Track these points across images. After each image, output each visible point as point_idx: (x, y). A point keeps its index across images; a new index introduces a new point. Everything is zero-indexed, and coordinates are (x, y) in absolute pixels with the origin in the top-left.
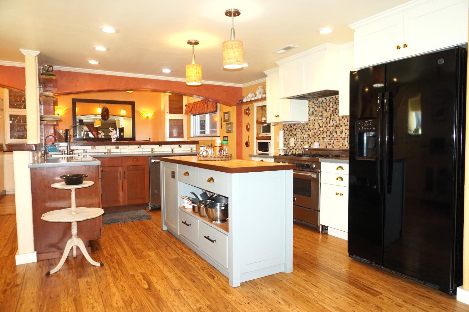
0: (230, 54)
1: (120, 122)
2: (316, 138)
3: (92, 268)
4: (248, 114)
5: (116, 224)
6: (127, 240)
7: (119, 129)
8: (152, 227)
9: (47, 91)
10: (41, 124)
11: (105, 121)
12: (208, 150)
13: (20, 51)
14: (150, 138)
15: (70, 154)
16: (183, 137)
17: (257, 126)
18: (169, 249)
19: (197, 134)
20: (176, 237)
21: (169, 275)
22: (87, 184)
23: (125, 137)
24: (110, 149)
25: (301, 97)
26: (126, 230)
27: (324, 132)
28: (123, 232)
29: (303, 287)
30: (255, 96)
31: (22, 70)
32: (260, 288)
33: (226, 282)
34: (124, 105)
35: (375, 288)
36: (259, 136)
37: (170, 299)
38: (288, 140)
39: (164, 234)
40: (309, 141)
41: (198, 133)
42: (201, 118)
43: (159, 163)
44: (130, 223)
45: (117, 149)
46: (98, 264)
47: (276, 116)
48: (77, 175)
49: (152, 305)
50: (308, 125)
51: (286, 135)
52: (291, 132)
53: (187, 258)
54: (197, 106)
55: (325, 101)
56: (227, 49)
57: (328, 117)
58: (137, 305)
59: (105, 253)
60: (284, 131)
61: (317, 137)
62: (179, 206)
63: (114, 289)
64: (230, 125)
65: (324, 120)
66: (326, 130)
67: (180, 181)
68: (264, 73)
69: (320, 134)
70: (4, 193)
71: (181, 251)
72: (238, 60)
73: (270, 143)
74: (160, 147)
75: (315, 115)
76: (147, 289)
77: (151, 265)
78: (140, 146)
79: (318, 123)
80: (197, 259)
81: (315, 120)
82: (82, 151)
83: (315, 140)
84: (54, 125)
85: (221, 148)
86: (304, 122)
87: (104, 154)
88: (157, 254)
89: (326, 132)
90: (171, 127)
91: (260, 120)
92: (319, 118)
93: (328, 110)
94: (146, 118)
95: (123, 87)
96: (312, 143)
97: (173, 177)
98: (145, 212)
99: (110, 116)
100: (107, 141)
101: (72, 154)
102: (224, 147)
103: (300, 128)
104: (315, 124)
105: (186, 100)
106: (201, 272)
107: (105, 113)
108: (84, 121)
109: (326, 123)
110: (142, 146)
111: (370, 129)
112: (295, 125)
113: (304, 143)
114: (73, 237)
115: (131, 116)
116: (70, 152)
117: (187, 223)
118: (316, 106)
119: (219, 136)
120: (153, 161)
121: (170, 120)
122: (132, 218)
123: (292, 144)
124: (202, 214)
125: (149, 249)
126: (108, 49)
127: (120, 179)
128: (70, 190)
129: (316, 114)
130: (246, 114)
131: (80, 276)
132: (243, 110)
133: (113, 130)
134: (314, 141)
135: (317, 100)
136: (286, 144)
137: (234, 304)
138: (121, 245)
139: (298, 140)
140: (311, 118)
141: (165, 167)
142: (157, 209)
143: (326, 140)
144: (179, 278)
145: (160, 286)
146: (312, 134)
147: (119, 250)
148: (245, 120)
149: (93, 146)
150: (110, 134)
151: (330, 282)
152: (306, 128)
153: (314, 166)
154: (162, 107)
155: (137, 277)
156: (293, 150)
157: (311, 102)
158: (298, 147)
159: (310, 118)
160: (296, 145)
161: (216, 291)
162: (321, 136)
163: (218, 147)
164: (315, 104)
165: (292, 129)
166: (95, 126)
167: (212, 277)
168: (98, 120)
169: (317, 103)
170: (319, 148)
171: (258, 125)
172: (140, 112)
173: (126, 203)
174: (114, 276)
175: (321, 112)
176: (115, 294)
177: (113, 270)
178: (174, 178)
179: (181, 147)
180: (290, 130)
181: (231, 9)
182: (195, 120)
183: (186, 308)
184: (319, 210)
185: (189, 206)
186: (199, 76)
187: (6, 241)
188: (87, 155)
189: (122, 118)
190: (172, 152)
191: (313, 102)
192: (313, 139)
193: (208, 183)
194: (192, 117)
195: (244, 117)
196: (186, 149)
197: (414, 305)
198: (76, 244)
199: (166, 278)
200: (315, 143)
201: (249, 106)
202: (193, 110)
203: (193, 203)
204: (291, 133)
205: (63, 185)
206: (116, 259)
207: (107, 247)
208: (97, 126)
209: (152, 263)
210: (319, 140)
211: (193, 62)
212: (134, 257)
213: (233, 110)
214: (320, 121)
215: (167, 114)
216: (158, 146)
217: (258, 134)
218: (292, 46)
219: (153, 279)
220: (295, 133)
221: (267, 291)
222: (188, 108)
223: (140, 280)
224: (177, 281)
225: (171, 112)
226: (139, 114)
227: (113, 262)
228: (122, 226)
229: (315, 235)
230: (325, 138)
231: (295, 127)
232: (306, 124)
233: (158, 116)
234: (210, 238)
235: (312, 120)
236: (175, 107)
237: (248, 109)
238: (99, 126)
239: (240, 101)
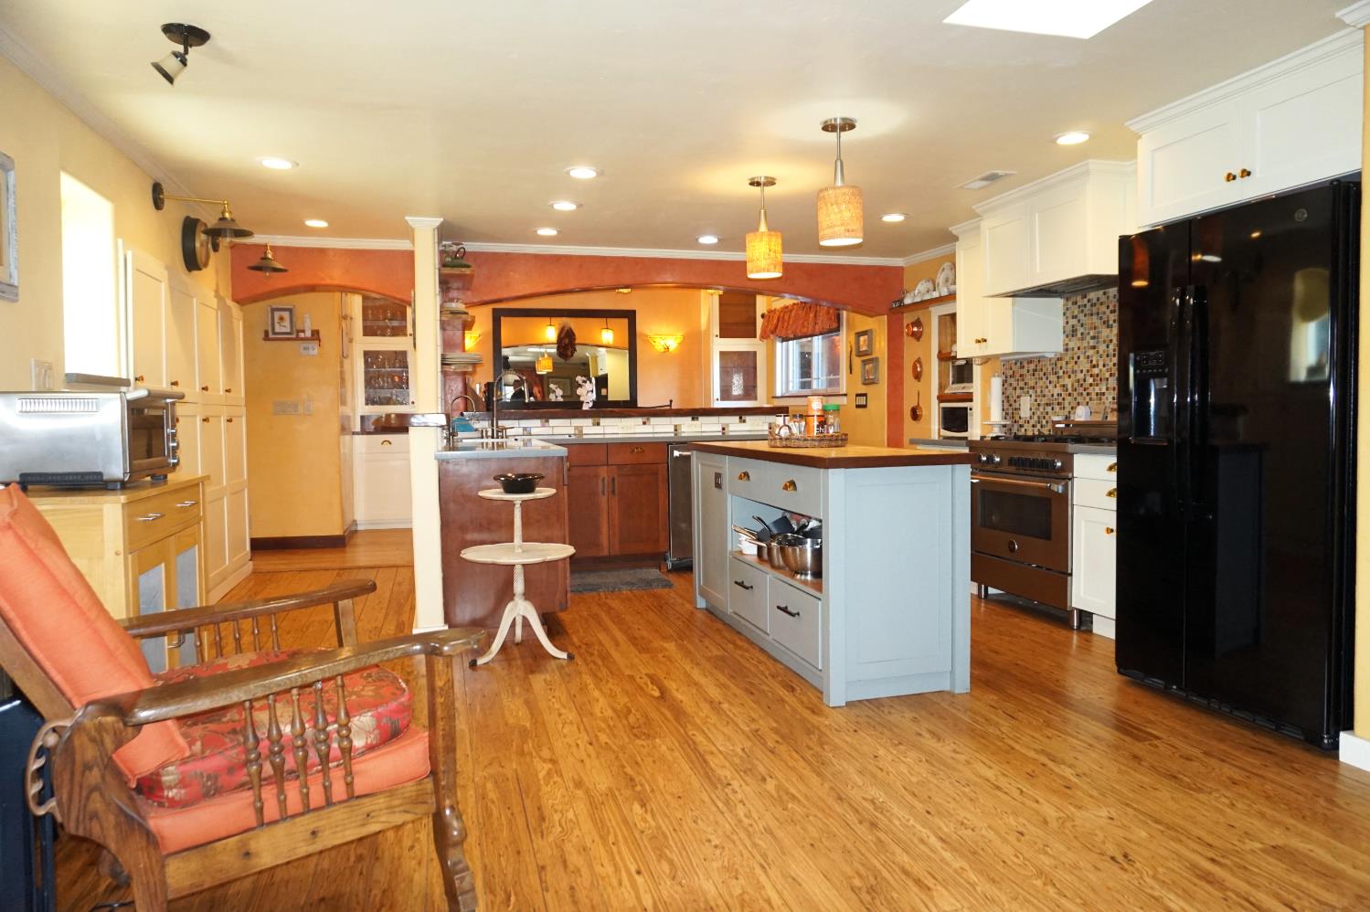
0: (832, 216)
1: (599, 359)
2: (1082, 394)
3: (553, 662)
4: (917, 336)
5: (594, 594)
6: (619, 621)
7: (597, 379)
8: (672, 601)
9: (452, 300)
10: (444, 373)
11: (566, 360)
12: (791, 424)
13: (407, 222)
14: (671, 401)
15: (498, 438)
16: (755, 399)
17: (940, 366)
18: (707, 642)
19: (791, 389)
20: (723, 621)
21: (702, 681)
22: (543, 492)
23: (610, 399)
24: (582, 427)
25: (1041, 290)
26: (615, 604)
27: (1101, 380)
28: (610, 608)
29: (982, 716)
30: (934, 290)
31: (409, 257)
32: (886, 711)
33: (819, 698)
34: (609, 320)
35: (1149, 730)
36: (946, 392)
37: (701, 714)
38: (1015, 401)
39: (699, 615)
40: (1066, 402)
41: (794, 387)
42: (802, 346)
43: (688, 458)
44: (625, 592)
45: (596, 427)
46: (564, 655)
47: (979, 342)
48: (524, 475)
49: (666, 719)
50: (1064, 363)
51: (1010, 390)
52: (1023, 380)
53: (742, 656)
54: (789, 318)
55: (1103, 299)
56: (826, 205)
57: (1111, 341)
58: (638, 716)
59: (575, 640)
60: (1006, 377)
61: (1085, 393)
62: (729, 548)
63: (596, 694)
64: (871, 365)
65: (1102, 347)
66: (1107, 375)
67: (733, 494)
68: (950, 232)
69: (1091, 385)
70: (353, 529)
71: (731, 646)
72: (850, 227)
73: (971, 409)
74: (695, 422)
75: (1079, 335)
76: (658, 698)
77: (668, 663)
78: (648, 419)
79: (1088, 357)
80: (763, 658)
81: (1079, 348)
82: (520, 431)
83: (1079, 399)
84: (464, 374)
85: (822, 419)
86: (1052, 356)
87: (567, 437)
88: (681, 647)
89: (1107, 379)
90: (726, 373)
91: (949, 351)
92: (1088, 343)
93: (1111, 322)
94: (662, 350)
95: (609, 281)
96: (1072, 408)
97: (718, 486)
98: (659, 572)
99: (578, 347)
100: (571, 408)
101: (502, 438)
102: (831, 419)
103: (1044, 370)
104: (1079, 358)
105: (762, 304)
106: (770, 681)
107: (567, 341)
108: (512, 359)
109: (1108, 356)
110: (653, 420)
111: (1160, 370)
112: (1030, 362)
113: (1053, 409)
114: (516, 598)
115: (627, 346)
116: (498, 432)
117: (746, 584)
118: (1082, 311)
119: (844, 392)
120: (676, 453)
121: (722, 353)
122: (627, 583)
123: (1025, 413)
124: (776, 563)
125: (664, 638)
126: (579, 206)
127: (604, 494)
128: (511, 504)
129: (1082, 334)
130: (914, 334)
131: (532, 672)
132: (905, 325)
133: (585, 382)
134: (1078, 404)
135: (1085, 297)
136: (1010, 411)
137: (823, 729)
138: (606, 629)
139: (1038, 402)
140: (1070, 346)
141: (702, 465)
142: (685, 568)
143: (1107, 399)
144: (722, 686)
145: (681, 694)
146: (1073, 385)
147: (602, 637)
148: (911, 350)
149: (544, 420)
150: (579, 391)
151: (1049, 713)
152: (1058, 369)
153: (1059, 464)
154: (704, 320)
155: (638, 680)
156: (1026, 426)
157: (1070, 303)
158: (1039, 417)
159: (1067, 344)
160: (1034, 413)
161: (794, 710)
162: (1094, 389)
163: (815, 417)
164: (1079, 307)
165: (1024, 371)
166: (538, 373)
167: (791, 690)
168: (546, 356)
169: (1085, 306)
170: (1089, 419)
171: (943, 363)
172: (647, 336)
173: (616, 550)
174: (595, 676)
175: (1095, 328)
176: (597, 701)
177: (592, 666)
178: (721, 488)
179: (744, 421)
180: (1021, 376)
181: (835, 120)
182: (787, 354)
183: (730, 727)
184: (1069, 571)
185: (750, 549)
186: (777, 257)
187: (384, 611)
188: (530, 440)
189: (603, 350)
190: (724, 433)
191: (1076, 303)
192: (1076, 399)
193: (785, 491)
194: (779, 346)
195: (909, 343)
196: (757, 425)
197: (1223, 761)
198: (522, 613)
199: (696, 684)
200: (1080, 407)
201: (919, 314)
202: (782, 328)
203: (759, 540)
204: (1021, 384)
205: (500, 493)
206: (598, 651)
207: (578, 631)
208: (544, 372)
209: (670, 661)
210: (1091, 399)
211: (763, 228)
212: (634, 649)
213: (879, 326)
214: (1091, 352)
215: (715, 338)
216: (690, 418)
217: (941, 387)
218: (1000, 172)
219: (672, 686)
220: (1031, 383)
221: (903, 718)
222: (768, 321)
223: (646, 684)
224: (719, 690)
225: (725, 333)
226: (647, 340)
227: (592, 654)
228: (606, 598)
229: (1059, 634)
230: (1104, 394)
231: (1032, 367)
232: (1058, 359)
233: (694, 344)
234: (789, 609)
235: (1073, 349)
236: (737, 320)
237: (918, 323)
238: (548, 373)
239: (895, 302)
